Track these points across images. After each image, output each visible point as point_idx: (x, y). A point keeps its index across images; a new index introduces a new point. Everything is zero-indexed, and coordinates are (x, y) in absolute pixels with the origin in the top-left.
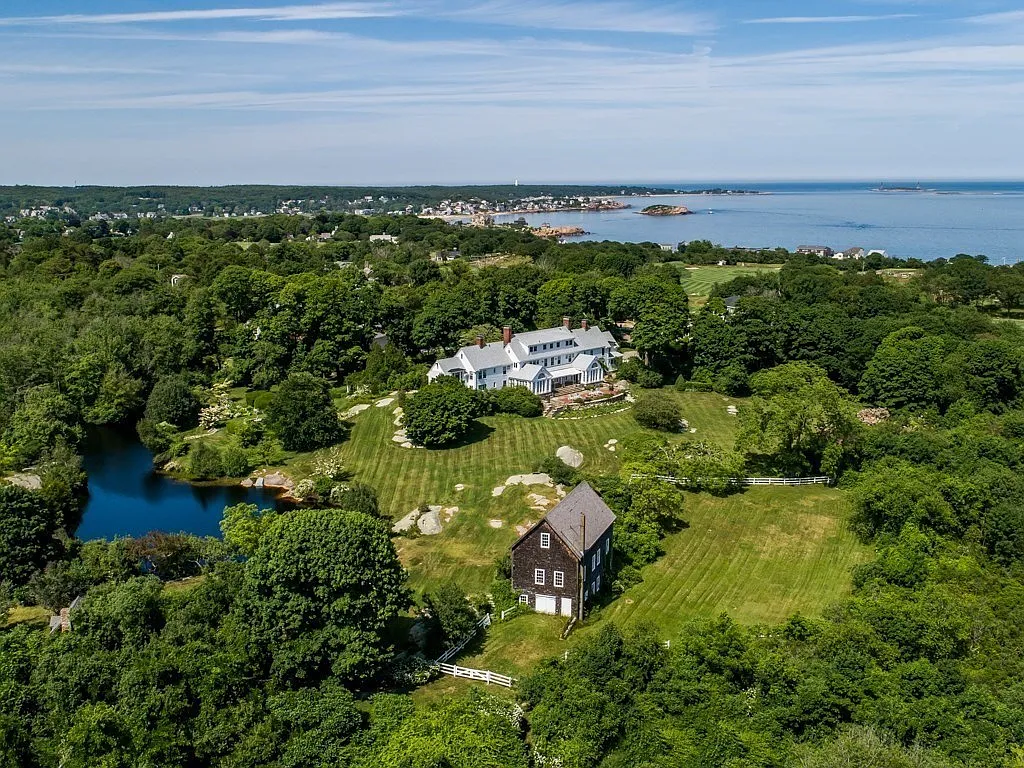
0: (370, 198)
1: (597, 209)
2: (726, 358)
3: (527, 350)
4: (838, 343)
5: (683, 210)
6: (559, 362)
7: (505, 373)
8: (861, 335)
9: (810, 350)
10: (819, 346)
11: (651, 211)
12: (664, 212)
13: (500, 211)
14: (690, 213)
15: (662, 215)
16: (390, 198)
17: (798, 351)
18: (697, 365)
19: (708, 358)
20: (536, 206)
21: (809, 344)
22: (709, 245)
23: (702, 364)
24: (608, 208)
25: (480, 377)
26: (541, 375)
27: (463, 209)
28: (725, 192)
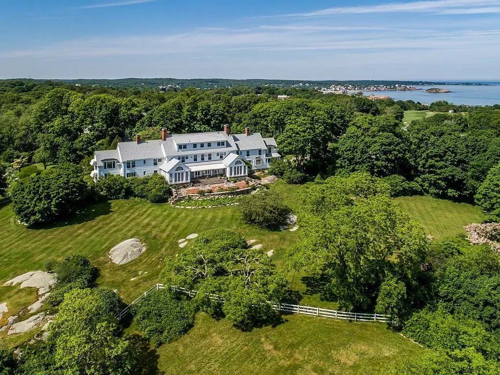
0: (301, 84)
1: (405, 90)
2: (360, 163)
3: (176, 147)
4: (462, 157)
5: (446, 91)
6: (210, 158)
7: (155, 164)
8: (485, 151)
9: (437, 161)
10: (445, 158)
11: (430, 91)
12: (437, 91)
13: (358, 90)
14: (450, 92)
15: (435, 92)
16: (310, 84)
17: (427, 161)
18: (339, 168)
19: (345, 162)
20: (375, 88)
21: (435, 156)
22: (447, 103)
23: (342, 167)
24: (410, 90)
25: (129, 167)
26: (179, 168)
27: (340, 89)
28: (472, 84)
